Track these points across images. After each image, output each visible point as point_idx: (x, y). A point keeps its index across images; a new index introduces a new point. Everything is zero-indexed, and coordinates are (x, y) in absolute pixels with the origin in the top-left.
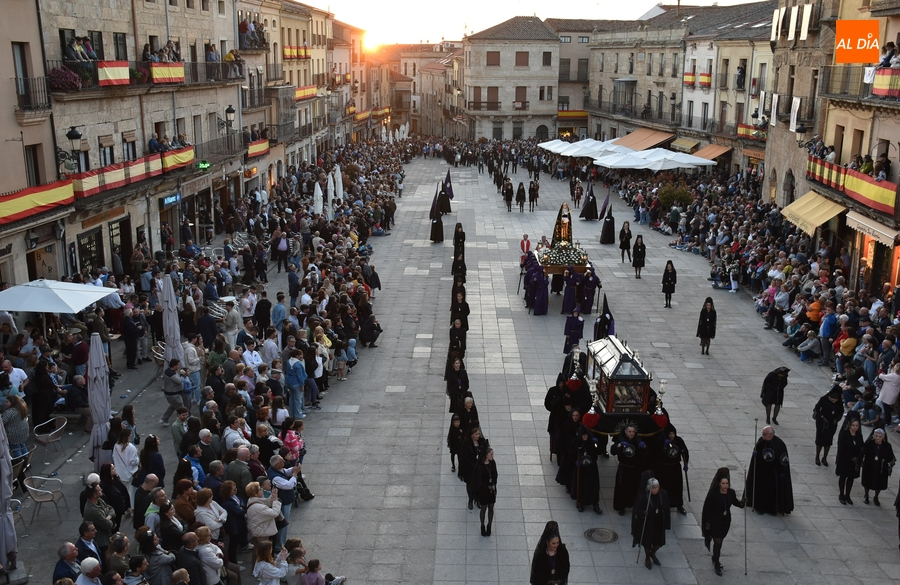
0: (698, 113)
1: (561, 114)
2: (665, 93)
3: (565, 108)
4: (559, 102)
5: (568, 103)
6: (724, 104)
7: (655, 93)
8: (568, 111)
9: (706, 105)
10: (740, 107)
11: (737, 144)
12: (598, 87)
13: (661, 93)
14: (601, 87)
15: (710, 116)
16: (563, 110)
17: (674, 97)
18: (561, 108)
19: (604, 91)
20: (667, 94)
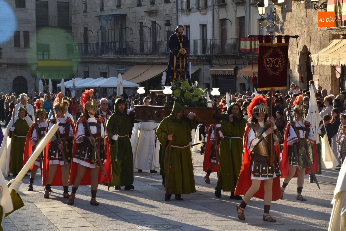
0: (195, 35)
1: (41, 64)
2: (158, 22)
3: (46, 57)
4: (38, 50)
5: (49, 52)
6: (223, 21)
7: (148, 23)
8: (49, 60)
9: (204, 27)
10: (241, 22)
11: (241, 61)
12: (82, 30)
13: (154, 23)
14: (86, 30)
15: (209, 36)
16: (43, 59)
17: (168, 23)
18: (40, 57)
19: (90, 34)
20: (160, 22)
